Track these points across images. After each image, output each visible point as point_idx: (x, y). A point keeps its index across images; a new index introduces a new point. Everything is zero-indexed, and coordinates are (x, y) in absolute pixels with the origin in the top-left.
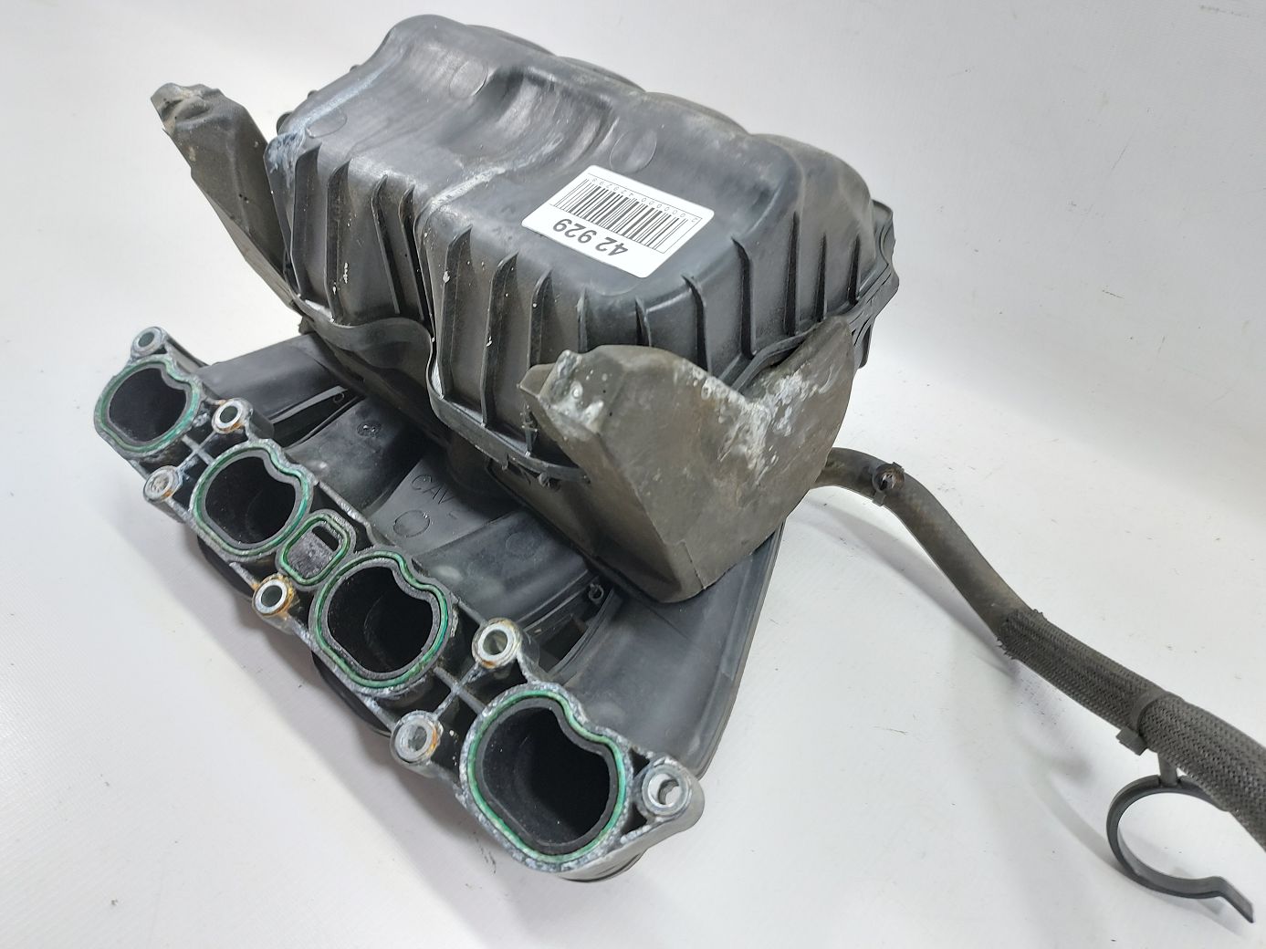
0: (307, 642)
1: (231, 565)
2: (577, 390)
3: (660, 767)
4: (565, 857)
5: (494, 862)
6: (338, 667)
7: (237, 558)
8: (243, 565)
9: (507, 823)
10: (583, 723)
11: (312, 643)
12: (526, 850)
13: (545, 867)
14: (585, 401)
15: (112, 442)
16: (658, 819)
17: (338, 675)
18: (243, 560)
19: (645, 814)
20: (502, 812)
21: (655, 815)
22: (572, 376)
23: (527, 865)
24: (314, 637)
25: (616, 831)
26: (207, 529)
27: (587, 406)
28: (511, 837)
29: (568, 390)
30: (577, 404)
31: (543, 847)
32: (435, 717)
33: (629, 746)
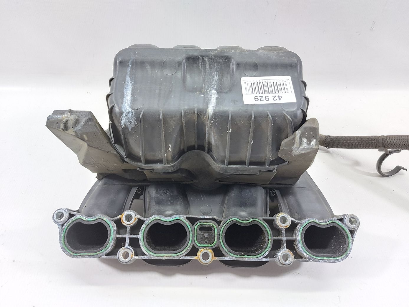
0: (230, 259)
1: (181, 259)
2: (305, 140)
3: (347, 218)
4: (347, 252)
5: (298, 273)
6: (246, 258)
7: (182, 255)
8: (186, 255)
9: (327, 257)
10: (322, 222)
11: (232, 259)
12: (338, 258)
13: (344, 258)
14: (309, 142)
15: (86, 256)
16: (356, 228)
17: (249, 260)
18: (184, 254)
19: (353, 230)
20: (324, 256)
21: (355, 228)
22: (301, 137)
23: (340, 261)
24: (230, 257)
25: (351, 238)
26: (162, 255)
27: (311, 142)
28: (332, 259)
29: (302, 142)
30: (307, 144)
31: (340, 254)
32: (286, 249)
33: (337, 219)
